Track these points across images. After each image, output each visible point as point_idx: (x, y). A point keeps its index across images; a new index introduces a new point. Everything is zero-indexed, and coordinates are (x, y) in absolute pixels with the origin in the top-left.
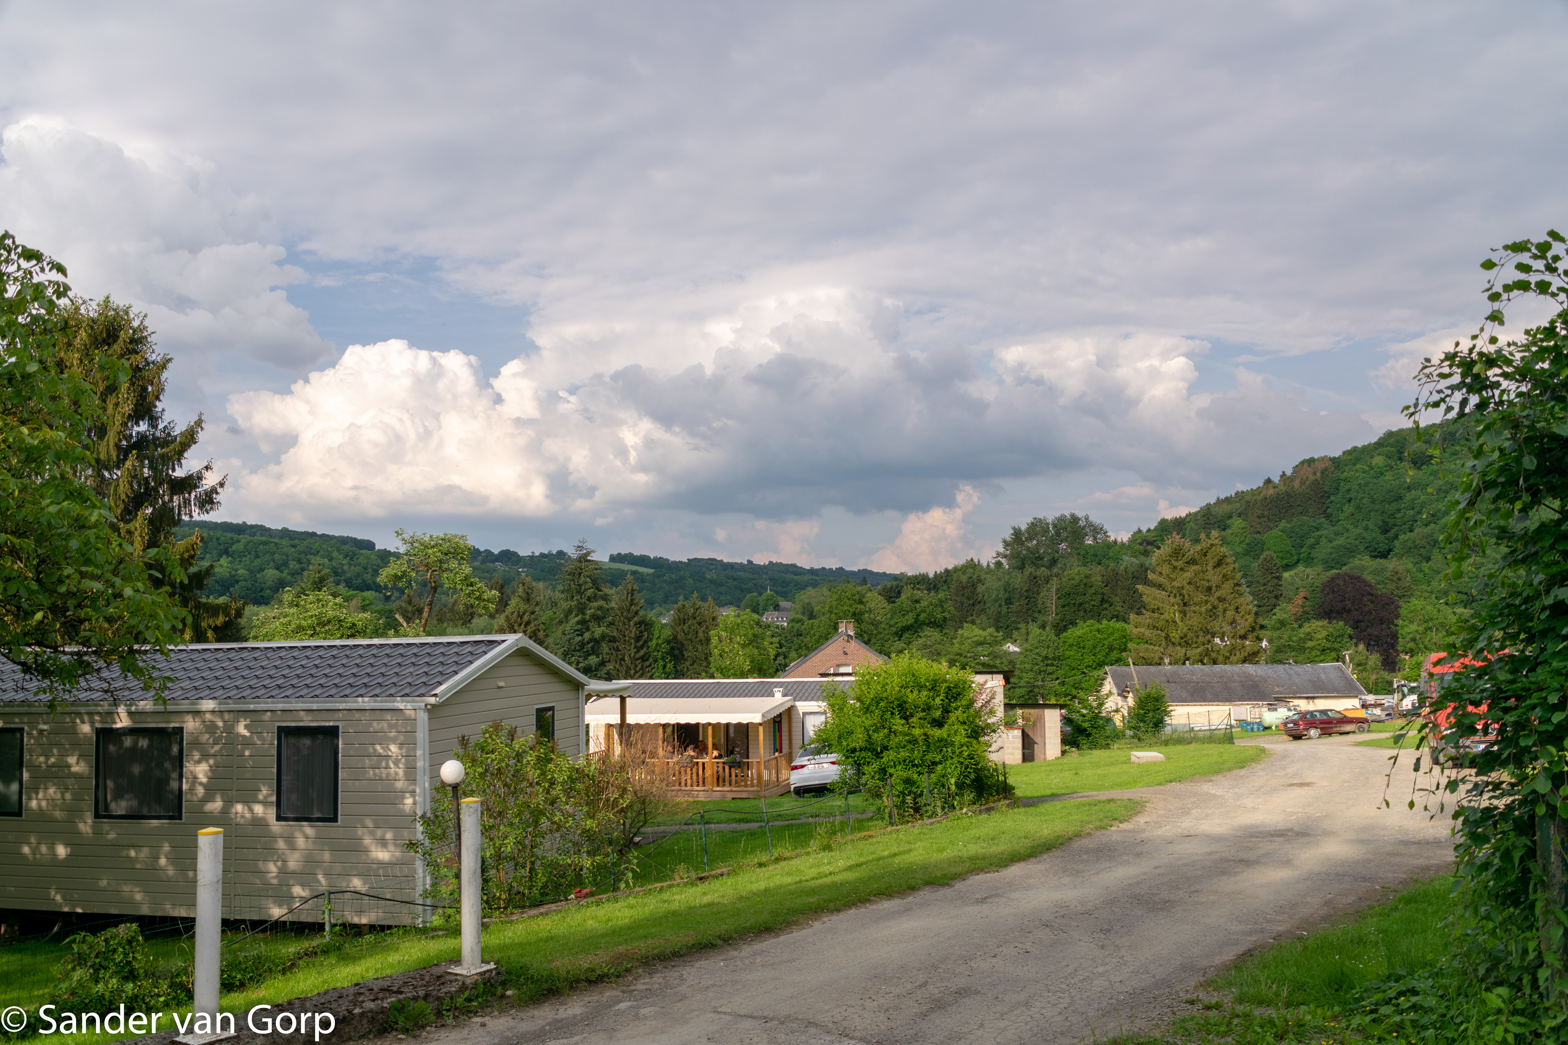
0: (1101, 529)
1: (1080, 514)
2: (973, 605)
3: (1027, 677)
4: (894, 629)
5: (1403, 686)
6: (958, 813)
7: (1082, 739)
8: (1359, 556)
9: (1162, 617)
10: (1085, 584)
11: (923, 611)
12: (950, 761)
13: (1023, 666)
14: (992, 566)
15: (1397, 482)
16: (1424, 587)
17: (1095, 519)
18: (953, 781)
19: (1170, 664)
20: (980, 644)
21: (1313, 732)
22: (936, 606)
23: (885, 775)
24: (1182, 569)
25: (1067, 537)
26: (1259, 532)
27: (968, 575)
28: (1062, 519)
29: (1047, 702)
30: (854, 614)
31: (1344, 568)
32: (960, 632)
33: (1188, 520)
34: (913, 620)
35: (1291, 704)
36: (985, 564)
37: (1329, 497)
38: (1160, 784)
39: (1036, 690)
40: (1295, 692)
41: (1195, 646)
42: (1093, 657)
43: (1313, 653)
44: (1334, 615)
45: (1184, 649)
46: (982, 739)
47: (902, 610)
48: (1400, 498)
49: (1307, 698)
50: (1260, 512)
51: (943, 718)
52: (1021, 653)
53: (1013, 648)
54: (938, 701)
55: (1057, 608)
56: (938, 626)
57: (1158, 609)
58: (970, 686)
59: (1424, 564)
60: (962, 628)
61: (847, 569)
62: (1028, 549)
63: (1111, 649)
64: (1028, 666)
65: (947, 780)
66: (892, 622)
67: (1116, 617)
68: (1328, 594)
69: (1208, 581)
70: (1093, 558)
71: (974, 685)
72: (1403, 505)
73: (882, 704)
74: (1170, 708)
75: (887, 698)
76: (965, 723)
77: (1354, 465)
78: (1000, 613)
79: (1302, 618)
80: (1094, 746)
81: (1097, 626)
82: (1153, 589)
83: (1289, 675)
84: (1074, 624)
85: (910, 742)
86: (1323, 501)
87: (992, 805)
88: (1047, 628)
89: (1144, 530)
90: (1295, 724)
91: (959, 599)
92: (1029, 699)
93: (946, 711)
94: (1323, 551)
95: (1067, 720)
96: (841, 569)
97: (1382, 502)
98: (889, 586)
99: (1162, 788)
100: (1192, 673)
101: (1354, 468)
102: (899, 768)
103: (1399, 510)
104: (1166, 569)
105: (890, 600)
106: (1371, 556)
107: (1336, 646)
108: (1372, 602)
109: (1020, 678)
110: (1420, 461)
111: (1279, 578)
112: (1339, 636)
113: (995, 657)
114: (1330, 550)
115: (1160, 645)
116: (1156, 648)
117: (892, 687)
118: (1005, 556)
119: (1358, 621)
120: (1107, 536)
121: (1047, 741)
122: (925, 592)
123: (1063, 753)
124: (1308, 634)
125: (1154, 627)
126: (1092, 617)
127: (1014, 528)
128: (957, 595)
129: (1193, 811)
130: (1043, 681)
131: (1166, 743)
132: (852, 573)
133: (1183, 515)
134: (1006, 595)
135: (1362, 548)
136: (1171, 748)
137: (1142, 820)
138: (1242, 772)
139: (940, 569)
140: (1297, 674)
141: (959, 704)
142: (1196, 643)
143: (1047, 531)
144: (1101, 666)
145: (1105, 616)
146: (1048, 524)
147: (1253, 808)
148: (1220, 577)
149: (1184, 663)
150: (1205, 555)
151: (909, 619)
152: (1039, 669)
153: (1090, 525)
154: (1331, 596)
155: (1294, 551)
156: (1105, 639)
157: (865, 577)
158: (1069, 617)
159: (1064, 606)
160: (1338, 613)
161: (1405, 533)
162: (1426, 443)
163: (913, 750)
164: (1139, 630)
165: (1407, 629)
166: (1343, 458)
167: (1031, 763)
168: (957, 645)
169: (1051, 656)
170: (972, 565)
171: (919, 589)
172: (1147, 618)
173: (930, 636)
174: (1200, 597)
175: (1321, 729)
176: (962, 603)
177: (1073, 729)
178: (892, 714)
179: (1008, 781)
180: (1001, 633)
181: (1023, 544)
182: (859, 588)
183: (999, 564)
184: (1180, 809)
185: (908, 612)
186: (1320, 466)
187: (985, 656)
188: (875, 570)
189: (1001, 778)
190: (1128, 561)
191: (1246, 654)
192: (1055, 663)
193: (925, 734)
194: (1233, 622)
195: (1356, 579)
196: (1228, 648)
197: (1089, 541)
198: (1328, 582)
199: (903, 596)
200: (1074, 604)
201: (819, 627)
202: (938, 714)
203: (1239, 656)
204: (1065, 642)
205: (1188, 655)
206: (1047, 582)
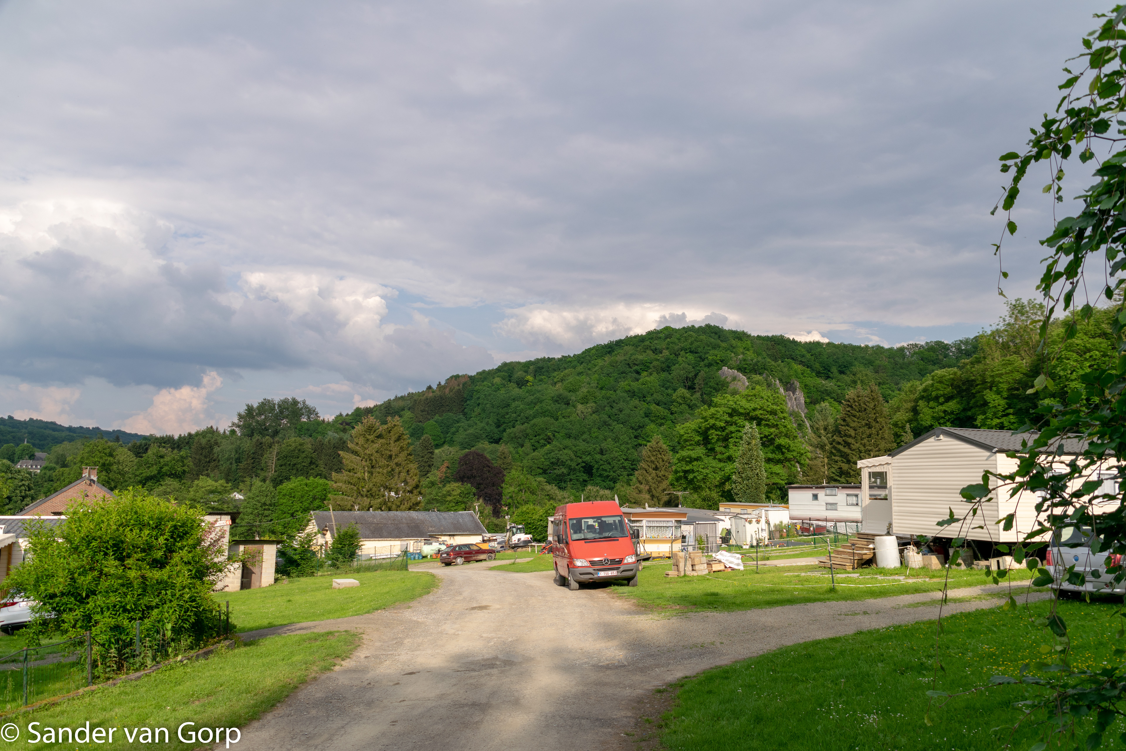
0: (314, 411)
1: (299, 399)
2: (209, 462)
3: (248, 519)
4: (139, 478)
5: (513, 527)
6: (172, 661)
7: (292, 569)
8: (482, 441)
9: (356, 475)
10: (299, 450)
11: (166, 465)
12: (169, 604)
13: (245, 510)
14: (227, 433)
15: (508, 395)
16: (519, 463)
17: (310, 403)
18: (169, 626)
19: (359, 510)
20: (212, 492)
21: (459, 560)
22: (178, 461)
23: (90, 622)
24: (372, 441)
25: (288, 415)
26: (421, 421)
27: (207, 439)
28: (285, 401)
29: (262, 539)
30: (104, 465)
31: (473, 449)
32: (196, 482)
33: (375, 409)
34: (156, 472)
35: (440, 539)
36: (222, 431)
37: (466, 401)
38: (368, 612)
39: (254, 529)
40: (442, 531)
41: (377, 497)
42: (300, 504)
43: (451, 505)
44: (466, 479)
45: (369, 499)
46: (206, 579)
47: (147, 463)
48: (509, 405)
49: (450, 535)
50: (423, 408)
51: (166, 558)
52: (245, 500)
53: (238, 496)
54: (161, 540)
55: (276, 466)
56: (177, 478)
57: (353, 469)
58: (199, 525)
59: (520, 449)
60: (198, 479)
61: (103, 428)
62: (257, 422)
63: (314, 498)
64: (249, 510)
65: (163, 625)
66: (138, 473)
67: (320, 475)
68: (463, 465)
69: (390, 451)
70: (306, 432)
71: (203, 524)
72: (510, 410)
73: (94, 544)
74: (361, 543)
75: (100, 538)
76: (190, 563)
77: (483, 382)
78: (230, 469)
79: (445, 481)
80: (302, 574)
81: (306, 481)
82: (351, 455)
83: (439, 519)
84: (288, 479)
85: (123, 585)
86: (462, 403)
87: (211, 647)
88: (268, 482)
89: (344, 414)
90: (448, 555)
91: (198, 457)
92: (248, 535)
93: (170, 551)
94: (460, 436)
95: (281, 554)
96: (98, 428)
97: (498, 407)
98: (138, 444)
99: (370, 616)
100: (374, 517)
101: (483, 384)
102: (107, 614)
103: (507, 413)
104: (361, 441)
105: (138, 455)
106: (489, 442)
107: (465, 500)
108: (489, 471)
109: (242, 519)
110: (521, 383)
111: (432, 453)
112: (467, 494)
113: (223, 502)
114: (464, 436)
115: (352, 496)
116: (349, 498)
117: (109, 524)
118: (239, 426)
119: (480, 484)
120: (318, 417)
121: (263, 571)
122: (170, 449)
123: (276, 580)
124: (449, 491)
125: (349, 483)
126: (302, 475)
127: (248, 406)
128: (196, 454)
129: (406, 641)
130: (260, 522)
131: (358, 570)
132: (107, 433)
133: (372, 406)
134: (237, 456)
135: (484, 436)
136: (362, 575)
137: (361, 654)
138: (431, 597)
139: (184, 433)
140: (445, 518)
141: (185, 543)
142: (378, 495)
143: (273, 409)
144: (306, 511)
145: (312, 474)
146: (274, 404)
147: (454, 634)
148: (399, 448)
149: (368, 510)
150: (390, 432)
151: (154, 471)
152: (258, 512)
153: (306, 407)
154: (464, 467)
155: (442, 436)
156: (311, 491)
157: (118, 436)
158: (284, 474)
159: (281, 466)
160: (468, 478)
161: (510, 428)
162: (525, 372)
163: (125, 594)
164: (338, 484)
165: (508, 490)
166: (476, 377)
167: (248, 590)
168: (192, 493)
169: (268, 502)
170: (211, 431)
171: (164, 447)
172: (344, 476)
173: (170, 485)
174: (383, 462)
175: (465, 558)
176: (200, 461)
177: (286, 561)
178: (106, 554)
179: (230, 620)
180: (230, 484)
181: (253, 418)
182: (110, 444)
183: (233, 432)
184: (393, 639)
185: (152, 465)
186: (463, 380)
187: (215, 502)
188: (128, 431)
189: (223, 617)
190: (332, 435)
191: (411, 504)
192: (271, 508)
193: (143, 577)
194: (405, 482)
195: (480, 456)
196: (399, 499)
197: (304, 419)
198: (464, 457)
199: (150, 452)
200: (290, 464)
201: (69, 474)
202: (159, 554)
203: (407, 505)
204: (280, 492)
205: (372, 504)
206: (270, 447)
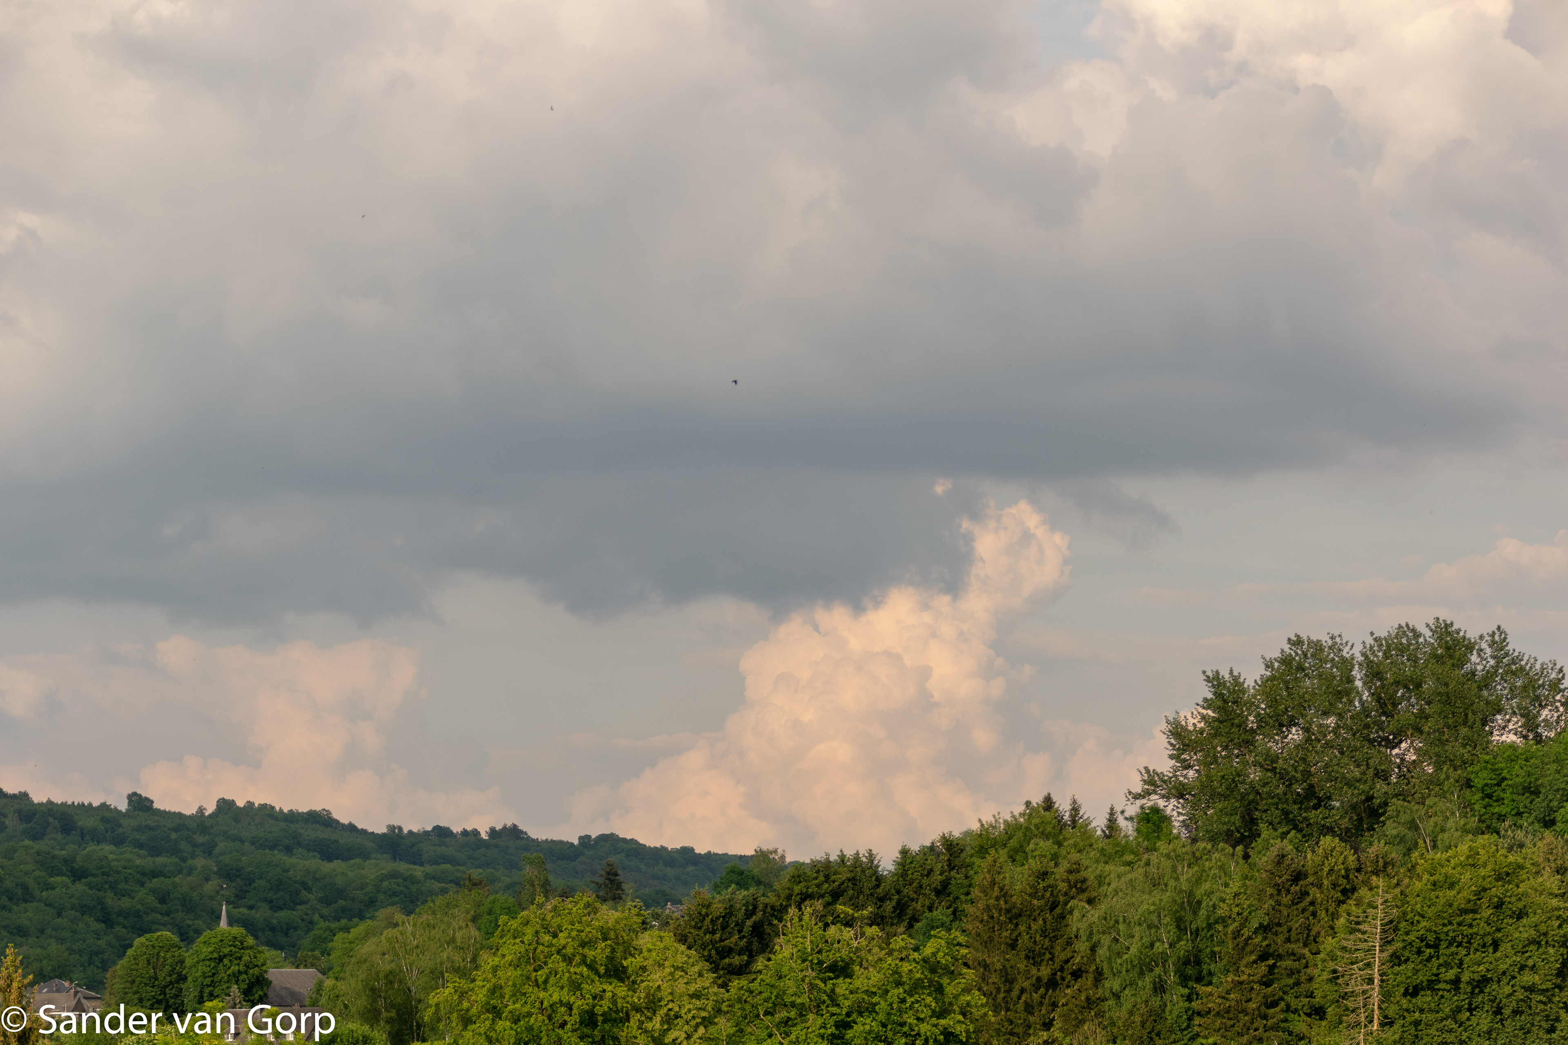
2: (1053, 982)
10: (1498, 905)
14: (1127, 827)
22: (914, 987)
25: (1423, 716)
27: (1033, 864)
28: (1400, 644)
36: (1099, 823)
47: (777, 1003)
55: (1385, 996)
62: (1270, 763)
70: (1523, 800)
91: (998, 960)
96: (514, 832)
98: (718, 908)
105: (727, 961)
118: (1180, 792)
122: (868, 927)
127: (1215, 681)
128: (987, 944)
132: (559, 852)
134: (1184, 946)
143: (1345, 690)
146: (1346, 664)
153: (1511, 666)
159: (1415, 990)
170: (1047, 823)
176: (1009, 976)
181: (1247, 742)
183: (1153, 821)
188: (648, 840)
197: (1508, 734)
199: (781, 949)
200: (1455, 983)
206: (1348, 892)
